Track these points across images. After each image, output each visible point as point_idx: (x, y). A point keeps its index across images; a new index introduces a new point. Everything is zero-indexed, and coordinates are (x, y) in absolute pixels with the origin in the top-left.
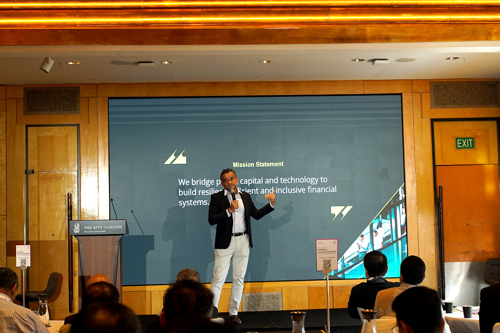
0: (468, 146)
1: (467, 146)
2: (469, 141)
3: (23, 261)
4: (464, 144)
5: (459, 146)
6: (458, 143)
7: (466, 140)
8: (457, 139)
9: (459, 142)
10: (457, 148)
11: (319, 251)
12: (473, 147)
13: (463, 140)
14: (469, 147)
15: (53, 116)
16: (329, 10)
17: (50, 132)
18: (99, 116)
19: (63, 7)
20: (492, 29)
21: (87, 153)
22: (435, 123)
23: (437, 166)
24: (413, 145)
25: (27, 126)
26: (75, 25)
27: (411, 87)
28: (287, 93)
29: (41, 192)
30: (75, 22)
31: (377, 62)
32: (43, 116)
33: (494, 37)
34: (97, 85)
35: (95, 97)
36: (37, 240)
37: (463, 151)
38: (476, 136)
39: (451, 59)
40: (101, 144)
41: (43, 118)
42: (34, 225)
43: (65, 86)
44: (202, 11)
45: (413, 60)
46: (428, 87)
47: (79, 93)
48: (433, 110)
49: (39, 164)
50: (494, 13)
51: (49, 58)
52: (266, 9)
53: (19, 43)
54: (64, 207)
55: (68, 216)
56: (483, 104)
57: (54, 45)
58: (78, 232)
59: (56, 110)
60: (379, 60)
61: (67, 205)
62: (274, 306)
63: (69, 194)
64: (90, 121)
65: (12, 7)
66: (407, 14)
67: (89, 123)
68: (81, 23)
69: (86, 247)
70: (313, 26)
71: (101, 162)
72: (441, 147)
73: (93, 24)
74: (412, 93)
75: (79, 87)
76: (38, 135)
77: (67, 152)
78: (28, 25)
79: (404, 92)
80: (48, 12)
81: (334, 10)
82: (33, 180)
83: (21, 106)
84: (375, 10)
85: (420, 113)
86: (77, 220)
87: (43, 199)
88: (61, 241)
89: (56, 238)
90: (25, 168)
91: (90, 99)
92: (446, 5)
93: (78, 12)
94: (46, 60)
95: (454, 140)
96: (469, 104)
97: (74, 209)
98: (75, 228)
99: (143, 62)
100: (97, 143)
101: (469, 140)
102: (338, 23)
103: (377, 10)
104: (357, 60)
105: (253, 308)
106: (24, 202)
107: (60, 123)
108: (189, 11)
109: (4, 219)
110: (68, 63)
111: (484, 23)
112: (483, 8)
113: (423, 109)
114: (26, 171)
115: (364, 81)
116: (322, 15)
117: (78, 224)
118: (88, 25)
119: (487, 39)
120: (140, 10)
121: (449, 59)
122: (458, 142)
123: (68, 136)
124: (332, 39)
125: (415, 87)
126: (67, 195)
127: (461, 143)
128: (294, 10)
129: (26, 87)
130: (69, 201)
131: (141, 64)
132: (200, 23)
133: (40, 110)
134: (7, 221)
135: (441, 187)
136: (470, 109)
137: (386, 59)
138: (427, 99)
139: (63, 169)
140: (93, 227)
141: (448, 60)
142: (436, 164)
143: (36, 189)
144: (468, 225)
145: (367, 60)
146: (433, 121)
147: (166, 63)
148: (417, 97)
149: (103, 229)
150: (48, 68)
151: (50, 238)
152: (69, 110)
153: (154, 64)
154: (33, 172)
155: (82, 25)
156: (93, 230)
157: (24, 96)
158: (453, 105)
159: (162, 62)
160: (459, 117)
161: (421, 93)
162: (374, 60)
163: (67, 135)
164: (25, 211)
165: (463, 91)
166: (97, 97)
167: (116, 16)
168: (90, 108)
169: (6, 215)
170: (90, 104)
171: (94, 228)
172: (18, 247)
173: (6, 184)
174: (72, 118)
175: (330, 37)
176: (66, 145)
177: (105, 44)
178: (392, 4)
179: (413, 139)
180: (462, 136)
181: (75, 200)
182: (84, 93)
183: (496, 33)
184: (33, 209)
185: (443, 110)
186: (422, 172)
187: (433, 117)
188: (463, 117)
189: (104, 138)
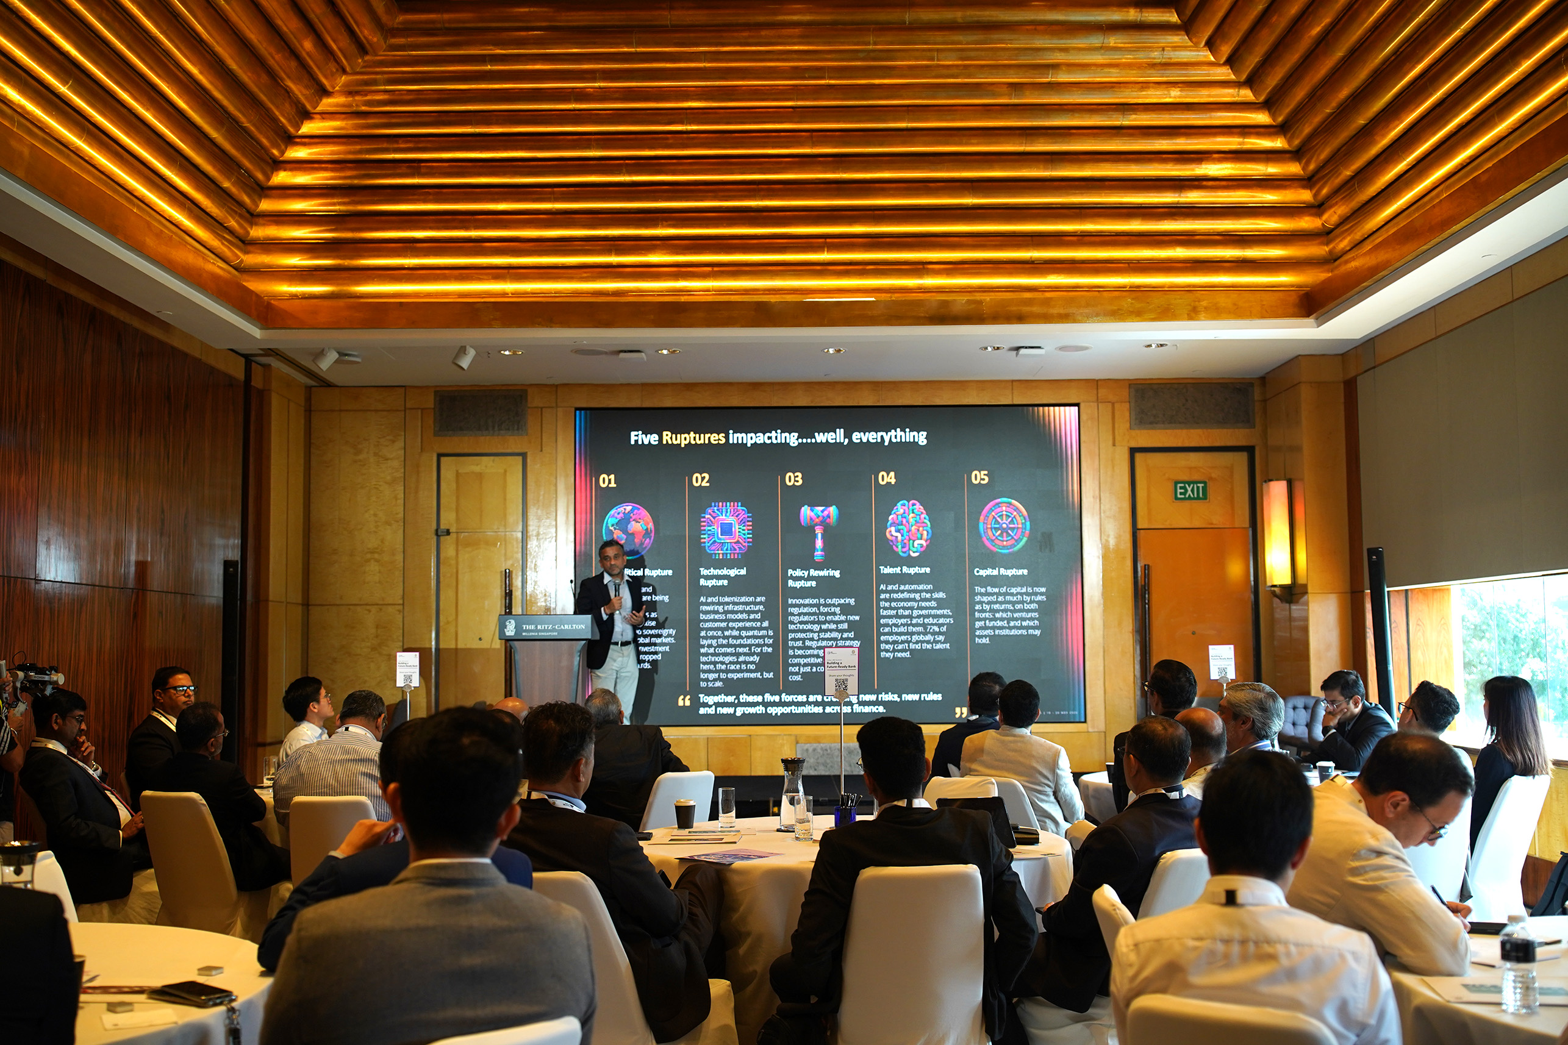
0: (1196, 496)
1: (1193, 495)
2: (1198, 488)
3: (408, 678)
4: (1189, 492)
5: (1179, 496)
6: (1179, 491)
7: (1192, 486)
8: (1176, 483)
9: (1181, 488)
10: (1176, 498)
11: (829, 665)
12: (1205, 497)
13: (1187, 486)
14: (1198, 498)
15: (482, 438)
16: (924, 268)
17: (477, 465)
18: (560, 438)
19: (485, 265)
20: (1199, 302)
21: (538, 501)
22: (1139, 457)
23: (1142, 531)
24: (1097, 492)
25: (440, 456)
26: (504, 294)
27: (1095, 392)
28: (878, 401)
29: (460, 567)
30: (504, 290)
31: (1022, 351)
32: (466, 438)
33: (1203, 315)
34: (556, 386)
35: (552, 407)
36: (453, 646)
37: (1187, 503)
38: (1211, 479)
39: (1154, 346)
40: (561, 487)
41: (463, 443)
42: (448, 623)
43: (504, 388)
44: (713, 270)
45: (1086, 348)
46: (1125, 393)
47: (526, 401)
48: (1133, 433)
49: (458, 519)
50: (1206, 273)
51: (468, 347)
52: (818, 268)
53: (413, 324)
54: (497, 593)
55: (506, 607)
56: (1223, 422)
57: (468, 327)
58: (512, 634)
59: (487, 429)
60: (1026, 348)
61: (504, 589)
62: (850, 766)
63: (507, 571)
64: (544, 449)
65: (402, 265)
66: (1056, 275)
67: (541, 451)
68: (513, 292)
69: (526, 659)
70: (896, 295)
71: (561, 518)
72: (1149, 496)
73: (533, 293)
74: (1096, 404)
75: (526, 391)
76: (457, 471)
77: (505, 499)
78: (429, 295)
79: (1084, 402)
80: (460, 274)
81: (933, 269)
82: (449, 547)
83: (430, 421)
84: (1001, 268)
85: (1111, 437)
86: (521, 613)
87: (465, 578)
88: (494, 649)
89: (484, 645)
90: (434, 526)
91: (544, 410)
92: (1124, 260)
93: (508, 273)
94: (462, 350)
95: (1171, 486)
96: (1197, 423)
97: (515, 597)
98: (508, 627)
99: (625, 352)
100: (556, 485)
101: (1199, 485)
102: (940, 290)
103: (1006, 268)
104: (990, 349)
105: (815, 770)
106: (433, 583)
107: (494, 451)
108: (690, 271)
109: (399, 611)
110: (502, 352)
111: (1190, 289)
112: (1188, 265)
113: (1116, 431)
114: (437, 530)
115: (1013, 381)
116: (912, 278)
117: (513, 622)
118: (525, 294)
119: (1191, 318)
120: (610, 270)
121: (1150, 346)
122: (1178, 488)
123: (508, 474)
124: (925, 317)
125: (1103, 392)
126: (504, 573)
127: (1182, 491)
128: (865, 269)
129: (438, 389)
130: (507, 582)
131: (622, 355)
132: (708, 290)
133: (461, 429)
134: (405, 614)
135: (1147, 568)
136: (1199, 431)
137: (1039, 347)
138: (1124, 413)
139: (498, 528)
140: (536, 627)
141: (1149, 349)
142: (1139, 526)
143: (453, 562)
144: (1194, 633)
145: (1006, 347)
146: (1133, 451)
147: (665, 352)
148: (1105, 409)
149: (553, 630)
150: (465, 363)
151: (475, 645)
152: (508, 429)
153: (643, 354)
154: (448, 533)
155: (516, 294)
156: (536, 630)
157: (435, 405)
158: (1169, 423)
159: (657, 351)
160: (1180, 445)
161: (1113, 404)
162: (1018, 349)
163: (505, 471)
164: (434, 598)
165: (1187, 400)
166: (557, 406)
167: (570, 279)
168: (544, 425)
169: (403, 604)
170: (544, 419)
171: (539, 627)
172: (400, 656)
173: (404, 552)
174: (514, 443)
175: (923, 315)
176: (504, 487)
177: (551, 327)
178: (1031, 258)
179: (1097, 483)
180: (1186, 478)
181: (517, 582)
182: (535, 400)
183: (1205, 308)
184: (447, 595)
185: (1152, 432)
186: (1112, 542)
187: (1134, 445)
188: (1187, 444)
189: (567, 476)
